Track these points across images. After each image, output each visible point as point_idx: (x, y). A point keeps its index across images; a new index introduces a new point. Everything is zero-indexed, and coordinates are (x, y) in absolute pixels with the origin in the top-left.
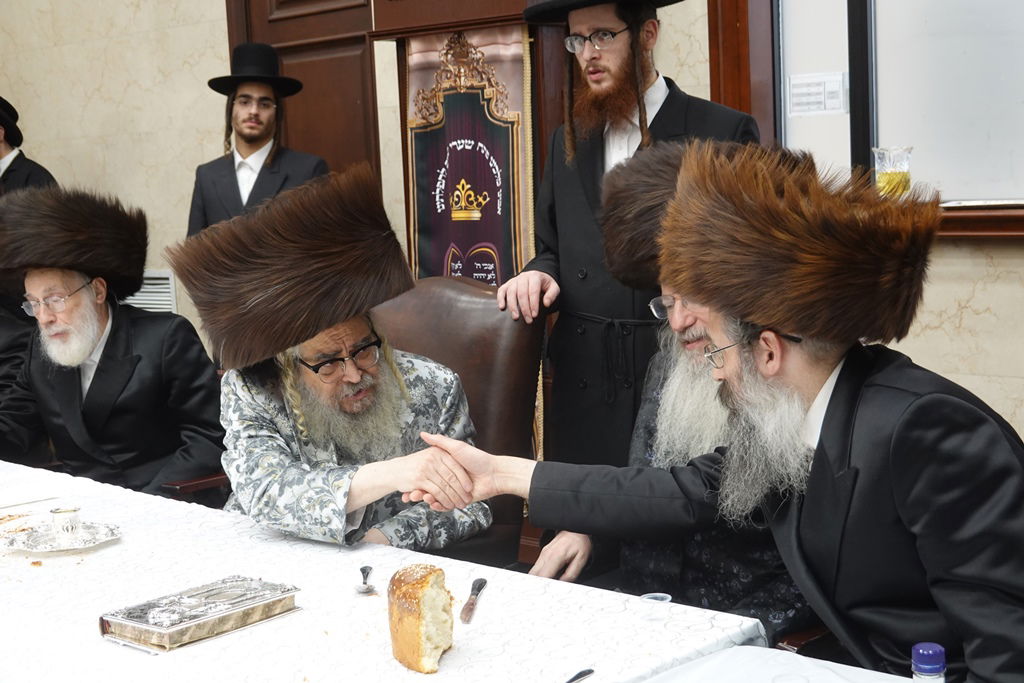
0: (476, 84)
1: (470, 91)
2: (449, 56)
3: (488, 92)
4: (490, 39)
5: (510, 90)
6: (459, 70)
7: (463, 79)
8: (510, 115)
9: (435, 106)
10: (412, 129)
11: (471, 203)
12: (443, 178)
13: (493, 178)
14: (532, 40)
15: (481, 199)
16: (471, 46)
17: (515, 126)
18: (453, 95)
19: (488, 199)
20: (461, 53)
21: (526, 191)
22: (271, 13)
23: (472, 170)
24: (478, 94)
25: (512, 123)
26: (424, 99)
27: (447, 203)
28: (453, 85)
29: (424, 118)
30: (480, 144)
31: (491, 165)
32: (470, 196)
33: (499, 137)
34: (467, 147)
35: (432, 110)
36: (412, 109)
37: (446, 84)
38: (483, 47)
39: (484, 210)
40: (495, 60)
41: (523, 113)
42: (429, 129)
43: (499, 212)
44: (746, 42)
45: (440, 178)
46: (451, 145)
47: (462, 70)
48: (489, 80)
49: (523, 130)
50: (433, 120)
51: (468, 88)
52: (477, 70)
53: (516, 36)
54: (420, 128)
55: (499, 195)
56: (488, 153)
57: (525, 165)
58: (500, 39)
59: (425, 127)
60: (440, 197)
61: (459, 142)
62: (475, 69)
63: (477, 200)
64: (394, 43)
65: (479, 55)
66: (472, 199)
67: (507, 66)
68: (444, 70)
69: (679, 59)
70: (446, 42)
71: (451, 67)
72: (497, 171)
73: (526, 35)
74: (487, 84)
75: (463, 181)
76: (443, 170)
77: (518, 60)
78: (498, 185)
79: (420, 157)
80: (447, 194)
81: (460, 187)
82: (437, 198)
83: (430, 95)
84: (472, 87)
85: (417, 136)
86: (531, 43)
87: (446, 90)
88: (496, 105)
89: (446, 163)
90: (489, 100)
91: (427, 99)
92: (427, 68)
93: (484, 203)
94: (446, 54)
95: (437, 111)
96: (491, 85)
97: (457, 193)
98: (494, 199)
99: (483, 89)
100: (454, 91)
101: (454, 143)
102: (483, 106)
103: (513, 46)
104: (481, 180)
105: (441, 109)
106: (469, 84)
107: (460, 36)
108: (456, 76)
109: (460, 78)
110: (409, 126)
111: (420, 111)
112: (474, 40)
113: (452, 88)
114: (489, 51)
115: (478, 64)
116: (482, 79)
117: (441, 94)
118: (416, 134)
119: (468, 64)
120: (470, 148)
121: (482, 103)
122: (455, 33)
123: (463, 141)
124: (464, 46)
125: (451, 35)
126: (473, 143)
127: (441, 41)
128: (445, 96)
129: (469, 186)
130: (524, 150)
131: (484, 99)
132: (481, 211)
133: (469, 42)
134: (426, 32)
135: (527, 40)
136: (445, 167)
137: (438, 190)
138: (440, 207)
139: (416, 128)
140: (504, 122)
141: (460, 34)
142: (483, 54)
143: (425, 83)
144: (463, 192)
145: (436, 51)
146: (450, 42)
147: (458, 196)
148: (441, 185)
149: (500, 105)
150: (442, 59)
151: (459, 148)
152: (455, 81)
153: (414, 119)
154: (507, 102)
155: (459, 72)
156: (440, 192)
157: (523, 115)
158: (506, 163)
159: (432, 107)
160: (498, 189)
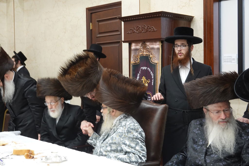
0: (148, 54)
1: (146, 56)
2: (142, 47)
3: (151, 56)
4: (151, 44)
5: (156, 56)
6: (144, 50)
7: (145, 53)
8: (156, 61)
9: (138, 59)
10: (132, 64)
11: (146, 82)
12: (139, 76)
13: (151, 76)
14: (162, 44)
15: (148, 81)
16: (147, 45)
19: (150, 81)
20: (144, 47)
22: (97, 35)
23: (146, 74)
24: (148, 56)
25: (157, 64)
26: (135, 57)
28: (142, 54)
29: (135, 61)
30: (148, 68)
31: (151, 73)
32: (145, 80)
33: (153, 67)
34: (145, 69)
35: (137, 60)
36: (132, 59)
37: (141, 54)
38: (150, 45)
39: (149, 84)
40: (153, 49)
41: (159, 61)
42: (136, 64)
43: (152, 85)
44: (213, 46)
45: (138, 76)
47: (145, 51)
48: (151, 53)
49: (159, 65)
50: (137, 62)
51: (146, 55)
52: (148, 51)
53: (158, 43)
54: (134, 64)
55: (153, 80)
56: (150, 70)
57: (159, 74)
58: (154, 44)
59: (135, 64)
62: (148, 50)
63: (147, 81)
64: (128, 44)
65: (149, 47)
66: (146, 81)
67: (156, 50)
68: (140, 50)
69: (196, 50)
70: (141, 44)
71: (142, 50)
72: (152, 75)
73: (161, 43)
74: (150, 54)
75: (144, 77)
76: (139, 74)
77: (158, 49)
78: (153, 78)
79: (133, 70)
81: (143, 78)
83: (136, 56)
84: (147, 55)
85: (133, 66)
86: (161, 45)
87: (140, 55)
88: (153, 59)
89: (140, 72)
90: (151, 58)
91: (136, 57)
92: (136, 50)
93: (149, 82)
94: (141, 47)
95: (138, 60)
97: (142, 79)
98: (151, 81)
99: (149, 55)
100: (143, 55)
101: (142, 68)
103: (157, 45)
104: (148, 77)
105: (139, 59)
106: (146, 54)
107: (144, 43)
111: (134, 60)
112: (148, 44)
113: (142, 55)
114: (151, 46)
115: (149, 49)
116: (149, 53)
117: (139, 56)
119: (146, 49)
120: (146, 69)
121: (149, 58)
122: (143, 42)
123: (144, 67)
124: (145, 45)
125: (142, 42)
126: (146, 68)
127: (140, 44)
128: (140, 57)
129: (145, 78)
130: (159, 70)
132: (148, 84)
133: (147, 44)
134: (137, 42)
135: (161, 44)
136: (139, 73)
139: (133, 64)
140: (154, 63)
141: (144, 42)
142: (150, 47)
143: (135, 53)
145: (138, 46)
146: (142, 44)
148: (138, 78)
149: (154, 59)
150: (140, 48)
151: (143, 69)
152: (143, 53)
153: (132, 62)
154: (155, 58)
155: (144, 51)
157: (159, 62)
158: (155, 73)
159: (137, 59)
160: (152, 79)
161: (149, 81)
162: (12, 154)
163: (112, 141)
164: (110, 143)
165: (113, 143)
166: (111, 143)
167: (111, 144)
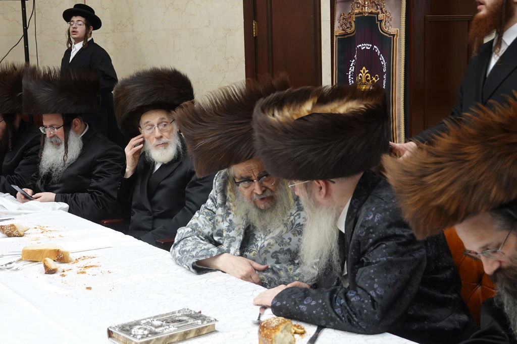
0: (374, 11)
1: (370, 15)
3: (381, 16)
5: (393, 16)
6: (365, 2)
7: (366, 8)
8: (392, 30)
9: (350, 23)
10: (336, 36)
11: (368, 81)
12: (353, 65)
13: (382, 66)
15: (374, 79)
17: (395, 37)
18: (360, 17)
19: (378, 79)
21: (400, 75)
23: (370, 61)
24: (375, 17)
25: (394, 35)
26: (344, 19)
27: (354, 80)
28: (361, 11)
29: (343, 30)
30: (375, 47)
31: (381, 59)
32: (368, 77)
33: (386, 43)
34: (367, 48)
35: (348, 25)
36: (337, 24)
37: (357, 11)
39: (375, 85)
41: (400, 29)
42: (346, 37)
43: (384, 87)
45: (351, 65)
46: (358, 47)
47: (366, 3)
48: (381, 9)
49: (400, 39)
50: (348, 31)
51: (369, 13)
52: (375, 3)
54: (341, 35)
55: (385, 77)
56: (379, 52)
57: (400, 60)
59: (344, 35)
60: (351, 77)
61: (363, 45)
62: (373, 2)
63: (372, 79)
66: (369, 78)
67: (392, 1)
68: (355, 3)
71: (360, 1)
72: (384, 63)
74: (380, 11)
75: (364, 68)
76: (354, 60)
78: (384, 71)
79: (340, 52)
80: (355, 75)
81: (362, 71)
82: (350, 77)
83: (347, 17)
84: (371, 13)
87: (356, 14)
88: (385, 24)
89: (355, 56)
90: (381, 21)
91: (346, 19)
92: (346, 0)
93: (376, 81)
95: (351, 26)
96: (383, 12)
97: (361, 74)
98: (382, 79)
99: (378, 14)
100: (361, 15)
101: (360, 45)
102: (378, 24)
104: (374, 68)
105: (353, 25)
106: (370, 11)
108: (363, 6)
109: (365, 7)
110: (335, 34)
111: (341, 26)
113: (360, 13)
116: (377, 8)
117: (354, 16)
118: (338, 39)
120: (369, 48)
121: (377, 22)
123: (365, 45)
126: (371, 45)
128: (356, 17)
129: (367, 71)
130: (400, 51)
131: (378, 21)
137: (350, 72)
138: (351, 82)
139: (339, 36)
140: (389, 34)
143: (345, 9)
144: (364, 75)
147: (361, 76)
148: (352, 70)
149: (387, 24)
151: (362, 49)
152: (362, 9)
153: (338, 30)
154: (391, 22)
155: (365, 4)
156: (351, 74)
157: (400, 31)
158: (389, 59)
159: (348, 23)
160: (384, 73)
161: (376, 79)
162: (20, 260)
163: (282, 247)
164: (276, 252)
165: (283, 251)
166: (279, 252)
167: (279, 254)
